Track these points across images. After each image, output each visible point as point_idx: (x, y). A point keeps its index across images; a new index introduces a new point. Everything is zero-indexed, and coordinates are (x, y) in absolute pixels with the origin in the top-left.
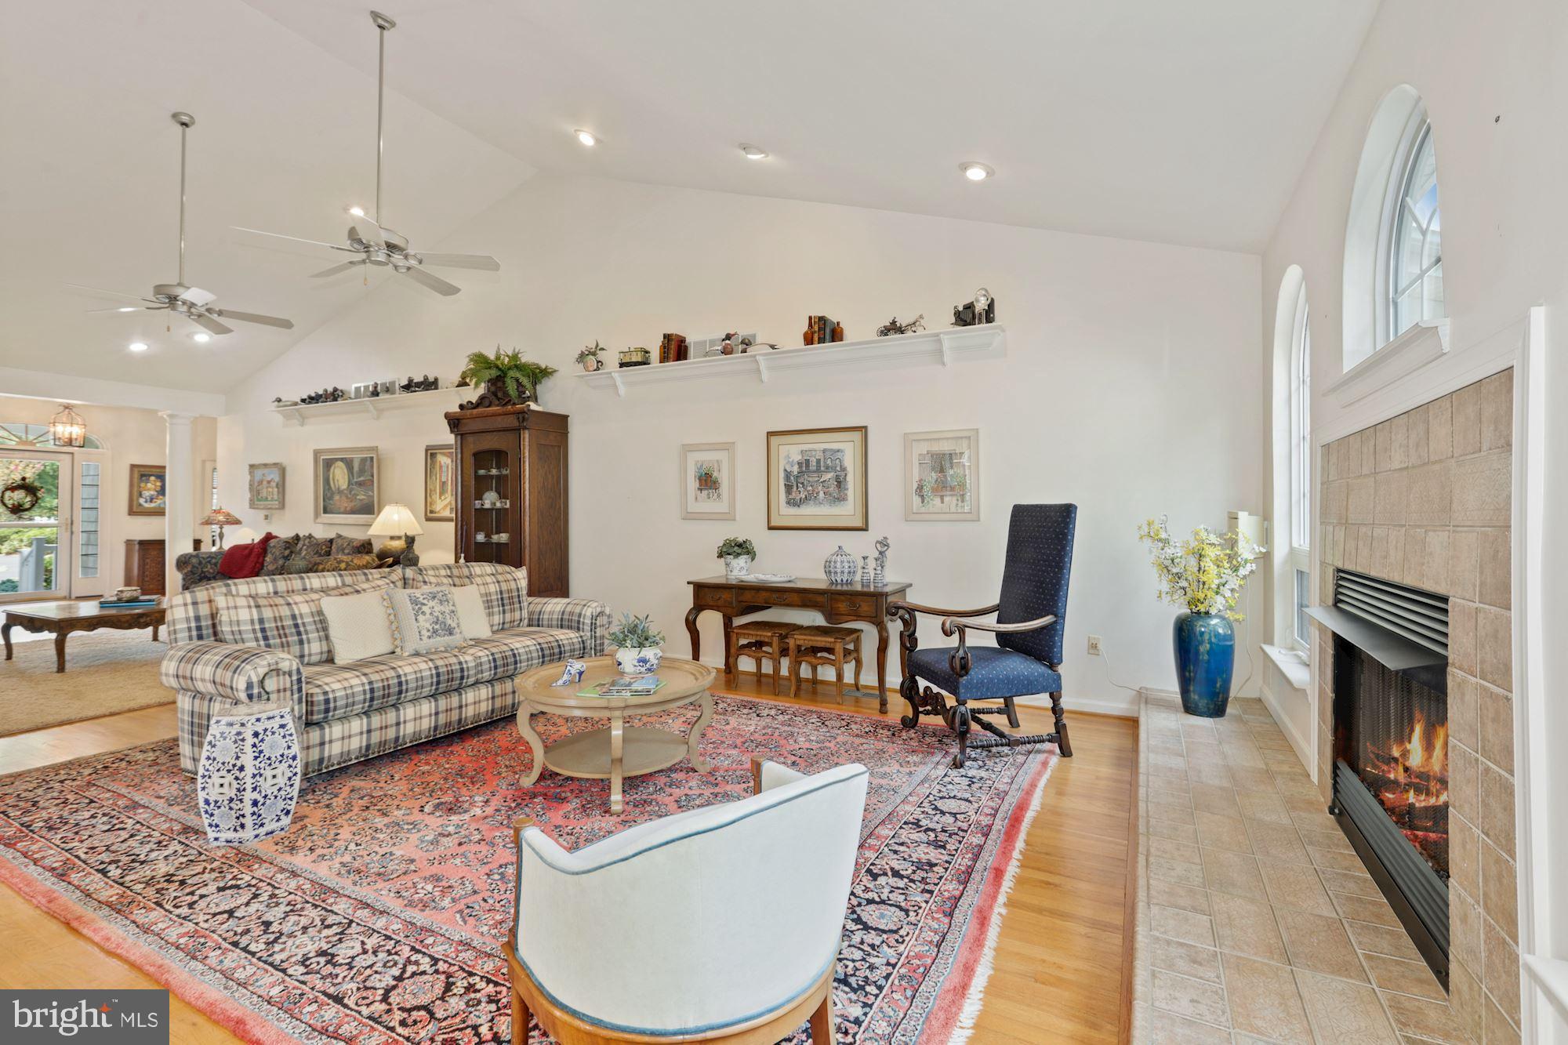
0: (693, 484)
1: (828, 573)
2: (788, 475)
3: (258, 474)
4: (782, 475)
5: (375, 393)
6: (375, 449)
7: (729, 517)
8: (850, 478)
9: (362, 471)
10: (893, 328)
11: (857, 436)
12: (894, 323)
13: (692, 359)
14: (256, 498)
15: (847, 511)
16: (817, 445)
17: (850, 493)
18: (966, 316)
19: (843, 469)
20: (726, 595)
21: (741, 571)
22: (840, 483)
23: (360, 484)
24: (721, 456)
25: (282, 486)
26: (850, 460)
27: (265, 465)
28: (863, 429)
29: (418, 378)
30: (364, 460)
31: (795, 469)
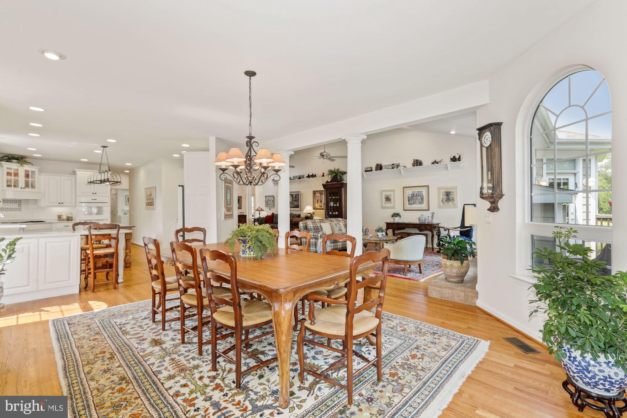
0: (384, 200)
1: (419, 220)
2: (409, 197)
3: (267, 198)
4: (407, 197)
5: (300, 178)
6: (299, 192)
7: (394, 208)
8: (424, 198)
9: (296, 197)
10: (435, 162)
11: (426, 188)
12: (435, 161)
13: (383, 170)
14: (267, 204)
15: (424, 206)
16: (416, 190)
17: (425, 202)
18: (454, 159)
19: (423, 196)
20: (394, 226)
21: (397, 220)
22: (422, 199)
23: (295, 200)
24: (392, 193)
25: (274, 201)
26: (425, 193)
27: (269, 196)
28: (428, 186)
29: (311, 174)
30: (296, 195)
31: (411, 196)
